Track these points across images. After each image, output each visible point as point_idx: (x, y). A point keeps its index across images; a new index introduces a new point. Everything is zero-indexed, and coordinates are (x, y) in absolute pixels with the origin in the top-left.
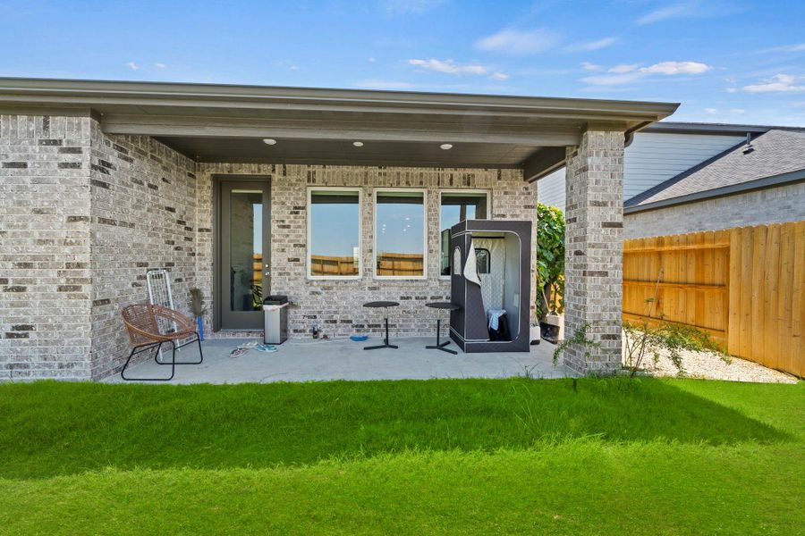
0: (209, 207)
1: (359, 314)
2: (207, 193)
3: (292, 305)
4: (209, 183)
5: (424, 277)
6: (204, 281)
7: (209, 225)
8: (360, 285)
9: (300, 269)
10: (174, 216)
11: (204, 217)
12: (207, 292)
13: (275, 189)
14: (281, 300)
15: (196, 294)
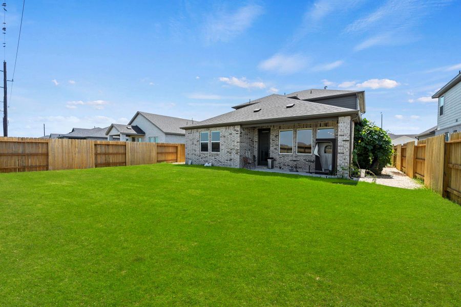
0: (257, 136)
1: (291, 163)
2: (257, 133)
3: (275, 160)
4: (257, 131)
5: (311, 154)
6: (256, 153)
7: (257, 141)
8: (292, 156)
9: (277, 151)
10: (250, 139)
11: (256, 139)
12: (256, 156)
13: (271, 131)
14: (272, 158)
15: (254, 156)
